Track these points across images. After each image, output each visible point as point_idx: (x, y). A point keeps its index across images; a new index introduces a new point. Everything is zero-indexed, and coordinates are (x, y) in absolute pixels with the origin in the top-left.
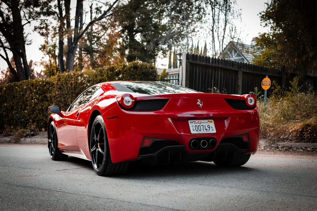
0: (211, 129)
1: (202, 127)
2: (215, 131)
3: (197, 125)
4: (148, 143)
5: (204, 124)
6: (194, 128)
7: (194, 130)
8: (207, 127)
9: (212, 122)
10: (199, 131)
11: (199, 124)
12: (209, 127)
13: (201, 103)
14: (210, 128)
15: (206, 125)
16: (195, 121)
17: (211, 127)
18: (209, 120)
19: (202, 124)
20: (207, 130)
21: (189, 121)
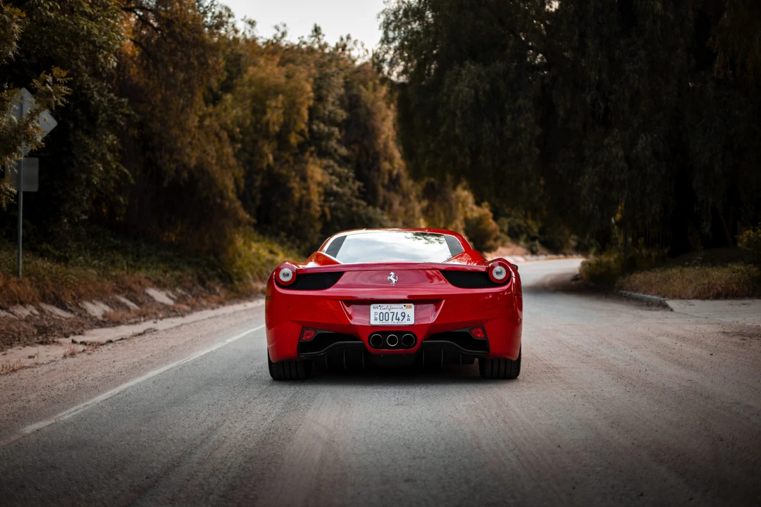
0: (406, 318)
1: (391, 315)
2: (412, 322)
3: (384, 311)
4: (310, 336)
5: (395, 311)
6: (378, 316)
7: (376, 319)
8: (399, 315)
9: (411, 307)
10: (384, 321)
11: (387, 311)
12: (403, 314)
13: (395, 278)
14: (404, 317)
15: (400, 311)
16: (381, 305)
17: (406, 316)
18: (406, 305)
19: (392, 311)
20: (399, 320)
21: (372, 306)
